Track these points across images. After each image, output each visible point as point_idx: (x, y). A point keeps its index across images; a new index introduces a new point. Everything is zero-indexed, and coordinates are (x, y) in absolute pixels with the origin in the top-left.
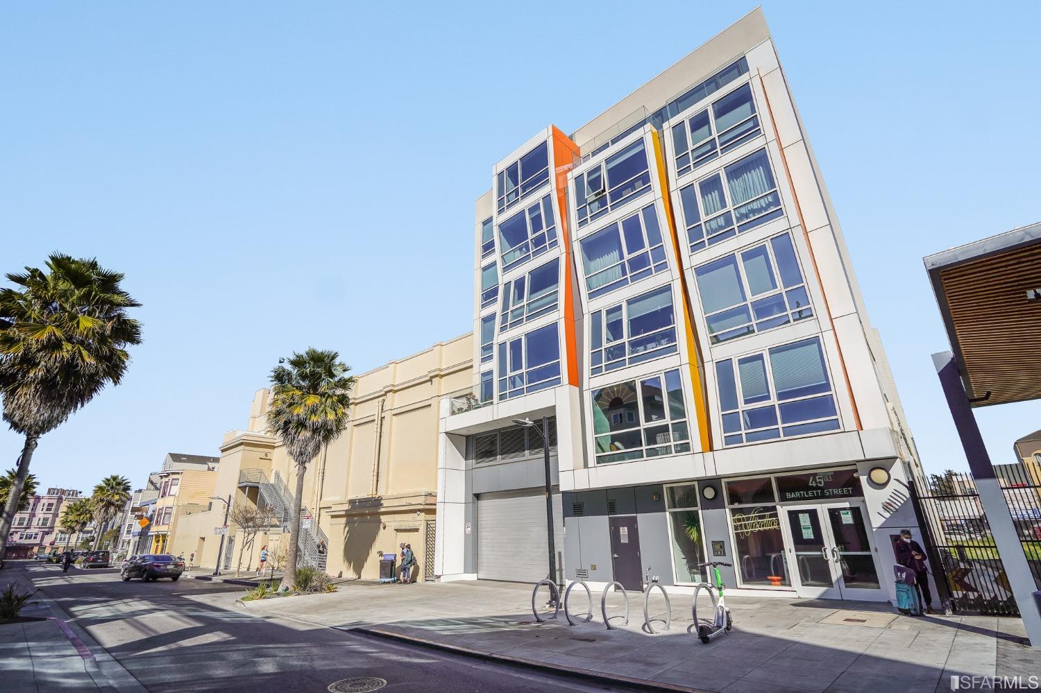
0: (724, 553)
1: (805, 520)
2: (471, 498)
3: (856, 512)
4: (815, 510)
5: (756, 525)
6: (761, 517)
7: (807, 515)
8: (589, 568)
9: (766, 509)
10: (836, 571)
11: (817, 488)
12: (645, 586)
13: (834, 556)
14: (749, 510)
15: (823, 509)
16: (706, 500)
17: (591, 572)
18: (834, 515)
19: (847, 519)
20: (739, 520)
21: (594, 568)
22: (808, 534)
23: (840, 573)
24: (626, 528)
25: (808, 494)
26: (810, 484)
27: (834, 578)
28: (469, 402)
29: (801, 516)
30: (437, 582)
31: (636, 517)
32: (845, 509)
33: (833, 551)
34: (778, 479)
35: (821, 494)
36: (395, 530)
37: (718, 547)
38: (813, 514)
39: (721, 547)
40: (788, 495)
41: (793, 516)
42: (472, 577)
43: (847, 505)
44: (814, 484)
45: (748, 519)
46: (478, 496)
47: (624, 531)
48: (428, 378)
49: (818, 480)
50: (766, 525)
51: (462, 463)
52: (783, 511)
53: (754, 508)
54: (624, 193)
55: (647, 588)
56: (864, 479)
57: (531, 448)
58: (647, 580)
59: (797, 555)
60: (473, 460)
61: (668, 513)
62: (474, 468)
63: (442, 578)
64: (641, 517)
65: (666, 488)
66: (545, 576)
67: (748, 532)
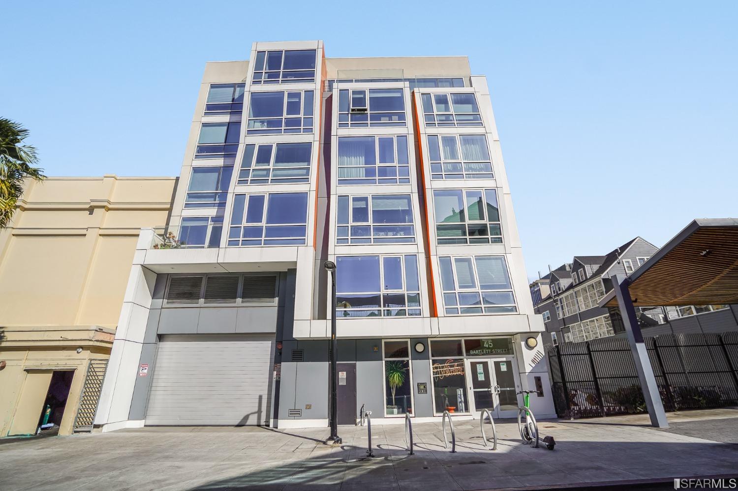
0: (426, 391)
1: (480, 369)
2: (154, 338)
3: (509, 363)
4: (487, 362)
5: (449, 371)
6: (451, 366)
7: (482, 365)
8: (303, 408)
9: (455, 361)
10: (496, 401)
11: (489, 348)
12: (358, 420)
13: (495, 391)
14: (443, 361)
15: (491, 362)
16: (416, 353)
17: (305, 412)
18: (497, 364)
19: (504, 368)
20: (436, 368)
21: (309, 407)
22: (481, 378)
23: (498, 402)
24: (345, 373)
25: (483, 351)
26: (485, 346)
27: (495, 406)
28: (165, 241)
29: (478, 365)
30: (95, 432)
31: (355, 363)
32: (503, 362)
33: (495, 388)
34: (466, 341)
35: (491, 352)
36: (25, 370)
37: (422, 387)
38: (485, 365)
39: (424, 387)
40: (472, 352)
41: (474, 366)
42: (139, 424)
43: (504, 359)
44: (487, 346)
45: (443, 367)
46: (161, 337)
47: (342, 375)
48: (87, 206)
49: (490, 344)
50: (455, 371)
51: (148, 301)
52: (467, 363)
53: (447, 360)
54: (382, 118)
55: (361, 422)
56: (523, 343)
57: (244, 296)
58: (361, 415)
59: (474, 392)
60: (165, 300)
61: (384, 362)
62: (162, 308)
63: (102, 427)
64: (359, 364)
65: (385, 342)
66: (242, 417)
67: (441, 377)
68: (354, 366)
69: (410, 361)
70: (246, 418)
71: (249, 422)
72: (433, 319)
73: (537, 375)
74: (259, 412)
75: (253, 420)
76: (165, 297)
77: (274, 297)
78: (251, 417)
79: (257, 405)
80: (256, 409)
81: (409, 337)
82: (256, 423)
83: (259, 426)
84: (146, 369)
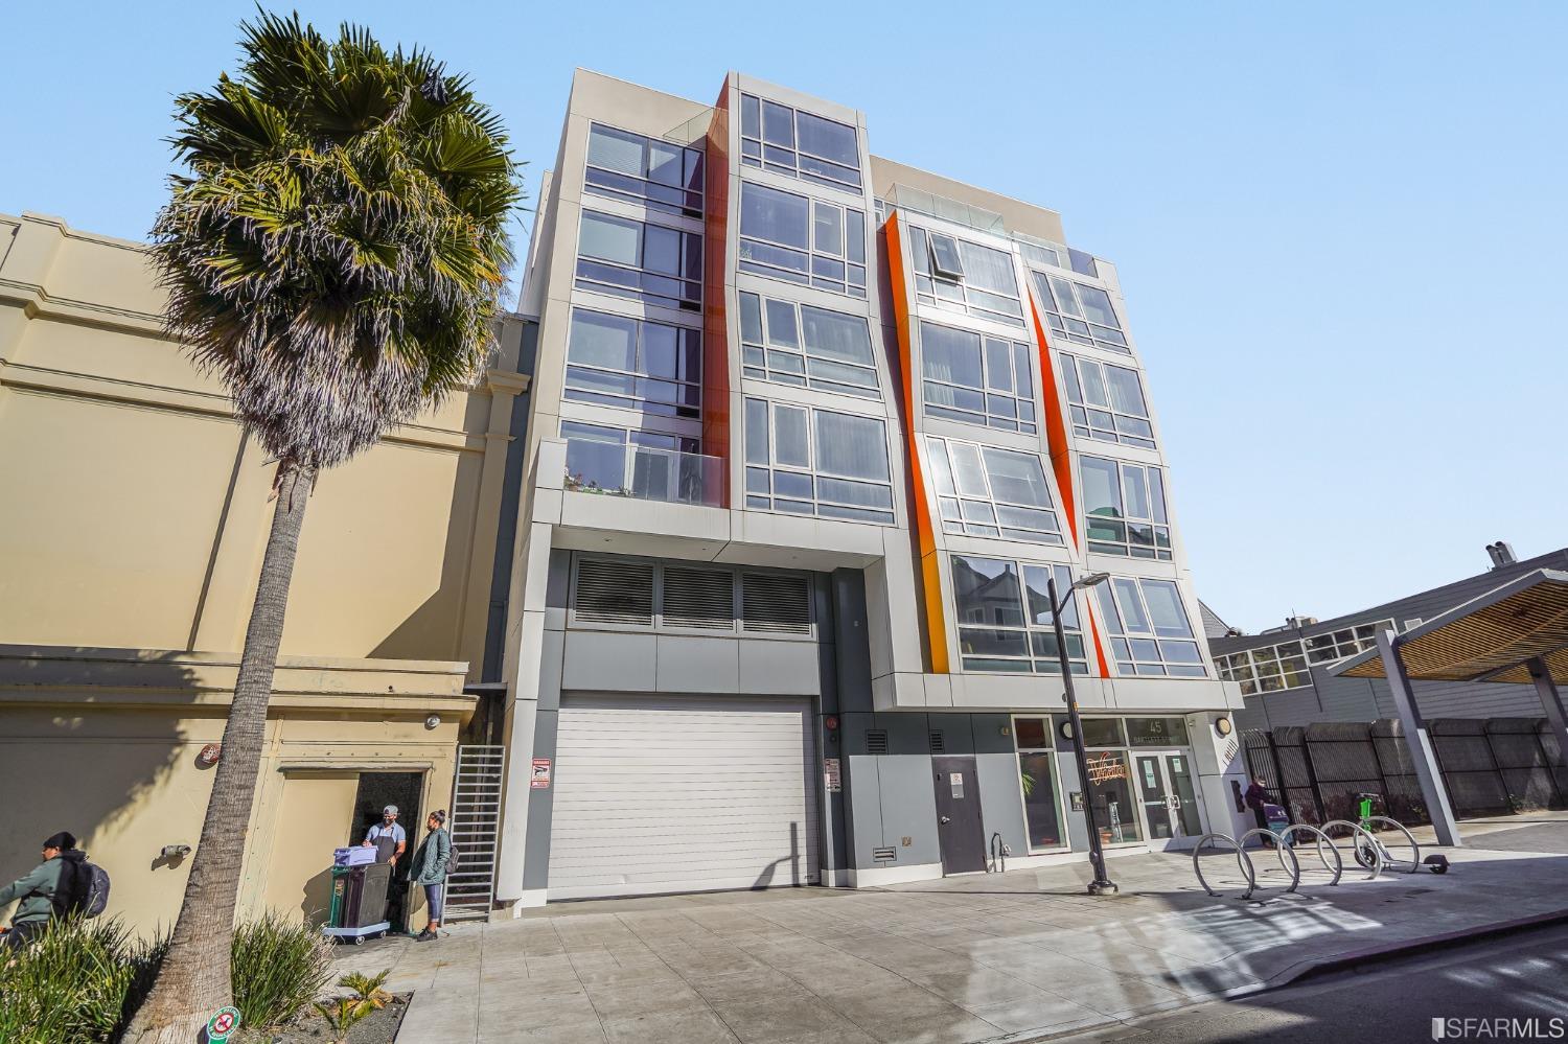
1: (1148, 766)
2: (554, 695)
3: (1184, 761)
4: (1156, 757)
5: (1106, 772)
6: (1110, 763)
7: (1151, 762)
8: (898, 844)
9: (1113, 754)
10: (1174, 820)
11: (1157, 734)
12: (989, 862)
13: (1172, 805)
14: (1097, 755)
15: (1162, 755)
16: (1063, 739)
18: (1169, 759)
19: (1178, 768)
20: (1089, 766)
21: (907, 842)
22: (1151, 783)
24: (960, 775)
25: (1153, 740)
27: (1174, 829)
29: (1147, 762)
31: (975, 758)
32: (1176, 757)
33: (1171, 799)
34: (1127, 720)
35: (1161, 742)
36: (280, 770)
37: (1078, 800)
38: (1155, 760)
40: (1136, 740)
41: (1140, 760)
42: (540, 898)
43: (1178, 753)
44: (1155, 730)
45: (1098, 765)
47: (956, 779)
49: (1157, 726)
50: (1115, 771)
52: (1133, 755)
53: (1103, 752)
55: (994, 865)
56: (1212, 727)
57: (749, 615)
58: (993, 853)
59: (1146, 807)
60: (570, 610)
61: (1017, 754)
62: (567, 629)
63: (511, 906)
64: (980, 758)
65: (1016, 719)
66: (760, 871)
67: (1098, 781)
68: (973, 763)
69: (1055, 753)
70: (770, 870)
71: (777, 880)
72: (1105, 680)
73: (1234, 778)
74: (794, 857)
75: (783, 876)
76: (571, 604)
77: (807, 621)
78: (779, 868)
79: (788, 844)
80: (788, 852)
81: (1050, 711)
82: (790, 882)
83: (796, 885)
84: (545, 770)
